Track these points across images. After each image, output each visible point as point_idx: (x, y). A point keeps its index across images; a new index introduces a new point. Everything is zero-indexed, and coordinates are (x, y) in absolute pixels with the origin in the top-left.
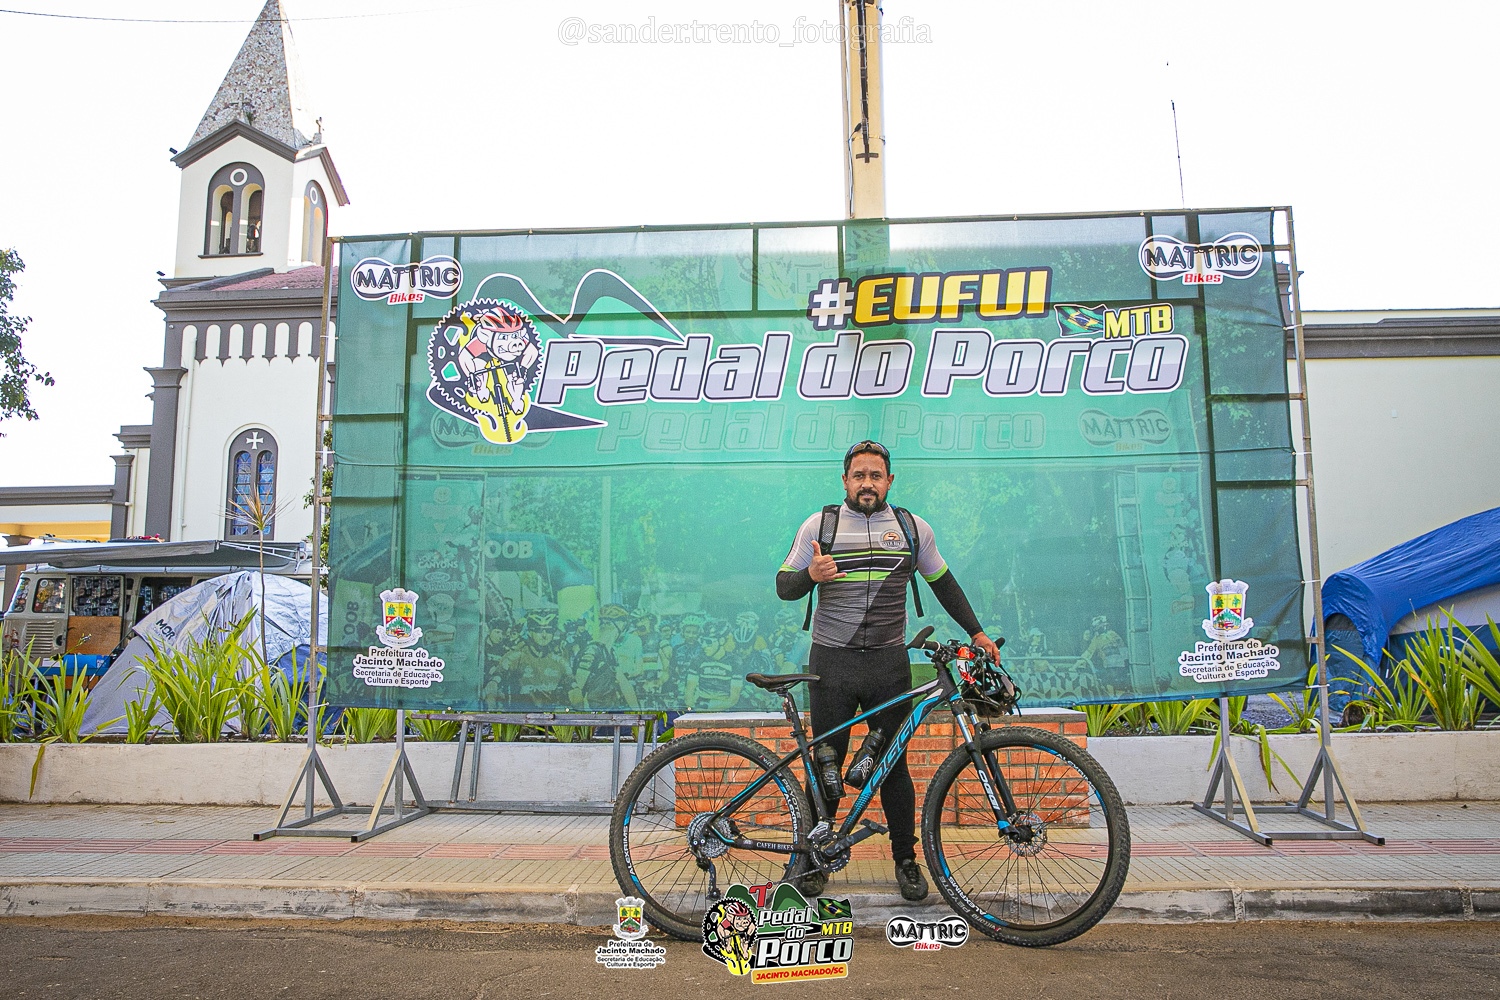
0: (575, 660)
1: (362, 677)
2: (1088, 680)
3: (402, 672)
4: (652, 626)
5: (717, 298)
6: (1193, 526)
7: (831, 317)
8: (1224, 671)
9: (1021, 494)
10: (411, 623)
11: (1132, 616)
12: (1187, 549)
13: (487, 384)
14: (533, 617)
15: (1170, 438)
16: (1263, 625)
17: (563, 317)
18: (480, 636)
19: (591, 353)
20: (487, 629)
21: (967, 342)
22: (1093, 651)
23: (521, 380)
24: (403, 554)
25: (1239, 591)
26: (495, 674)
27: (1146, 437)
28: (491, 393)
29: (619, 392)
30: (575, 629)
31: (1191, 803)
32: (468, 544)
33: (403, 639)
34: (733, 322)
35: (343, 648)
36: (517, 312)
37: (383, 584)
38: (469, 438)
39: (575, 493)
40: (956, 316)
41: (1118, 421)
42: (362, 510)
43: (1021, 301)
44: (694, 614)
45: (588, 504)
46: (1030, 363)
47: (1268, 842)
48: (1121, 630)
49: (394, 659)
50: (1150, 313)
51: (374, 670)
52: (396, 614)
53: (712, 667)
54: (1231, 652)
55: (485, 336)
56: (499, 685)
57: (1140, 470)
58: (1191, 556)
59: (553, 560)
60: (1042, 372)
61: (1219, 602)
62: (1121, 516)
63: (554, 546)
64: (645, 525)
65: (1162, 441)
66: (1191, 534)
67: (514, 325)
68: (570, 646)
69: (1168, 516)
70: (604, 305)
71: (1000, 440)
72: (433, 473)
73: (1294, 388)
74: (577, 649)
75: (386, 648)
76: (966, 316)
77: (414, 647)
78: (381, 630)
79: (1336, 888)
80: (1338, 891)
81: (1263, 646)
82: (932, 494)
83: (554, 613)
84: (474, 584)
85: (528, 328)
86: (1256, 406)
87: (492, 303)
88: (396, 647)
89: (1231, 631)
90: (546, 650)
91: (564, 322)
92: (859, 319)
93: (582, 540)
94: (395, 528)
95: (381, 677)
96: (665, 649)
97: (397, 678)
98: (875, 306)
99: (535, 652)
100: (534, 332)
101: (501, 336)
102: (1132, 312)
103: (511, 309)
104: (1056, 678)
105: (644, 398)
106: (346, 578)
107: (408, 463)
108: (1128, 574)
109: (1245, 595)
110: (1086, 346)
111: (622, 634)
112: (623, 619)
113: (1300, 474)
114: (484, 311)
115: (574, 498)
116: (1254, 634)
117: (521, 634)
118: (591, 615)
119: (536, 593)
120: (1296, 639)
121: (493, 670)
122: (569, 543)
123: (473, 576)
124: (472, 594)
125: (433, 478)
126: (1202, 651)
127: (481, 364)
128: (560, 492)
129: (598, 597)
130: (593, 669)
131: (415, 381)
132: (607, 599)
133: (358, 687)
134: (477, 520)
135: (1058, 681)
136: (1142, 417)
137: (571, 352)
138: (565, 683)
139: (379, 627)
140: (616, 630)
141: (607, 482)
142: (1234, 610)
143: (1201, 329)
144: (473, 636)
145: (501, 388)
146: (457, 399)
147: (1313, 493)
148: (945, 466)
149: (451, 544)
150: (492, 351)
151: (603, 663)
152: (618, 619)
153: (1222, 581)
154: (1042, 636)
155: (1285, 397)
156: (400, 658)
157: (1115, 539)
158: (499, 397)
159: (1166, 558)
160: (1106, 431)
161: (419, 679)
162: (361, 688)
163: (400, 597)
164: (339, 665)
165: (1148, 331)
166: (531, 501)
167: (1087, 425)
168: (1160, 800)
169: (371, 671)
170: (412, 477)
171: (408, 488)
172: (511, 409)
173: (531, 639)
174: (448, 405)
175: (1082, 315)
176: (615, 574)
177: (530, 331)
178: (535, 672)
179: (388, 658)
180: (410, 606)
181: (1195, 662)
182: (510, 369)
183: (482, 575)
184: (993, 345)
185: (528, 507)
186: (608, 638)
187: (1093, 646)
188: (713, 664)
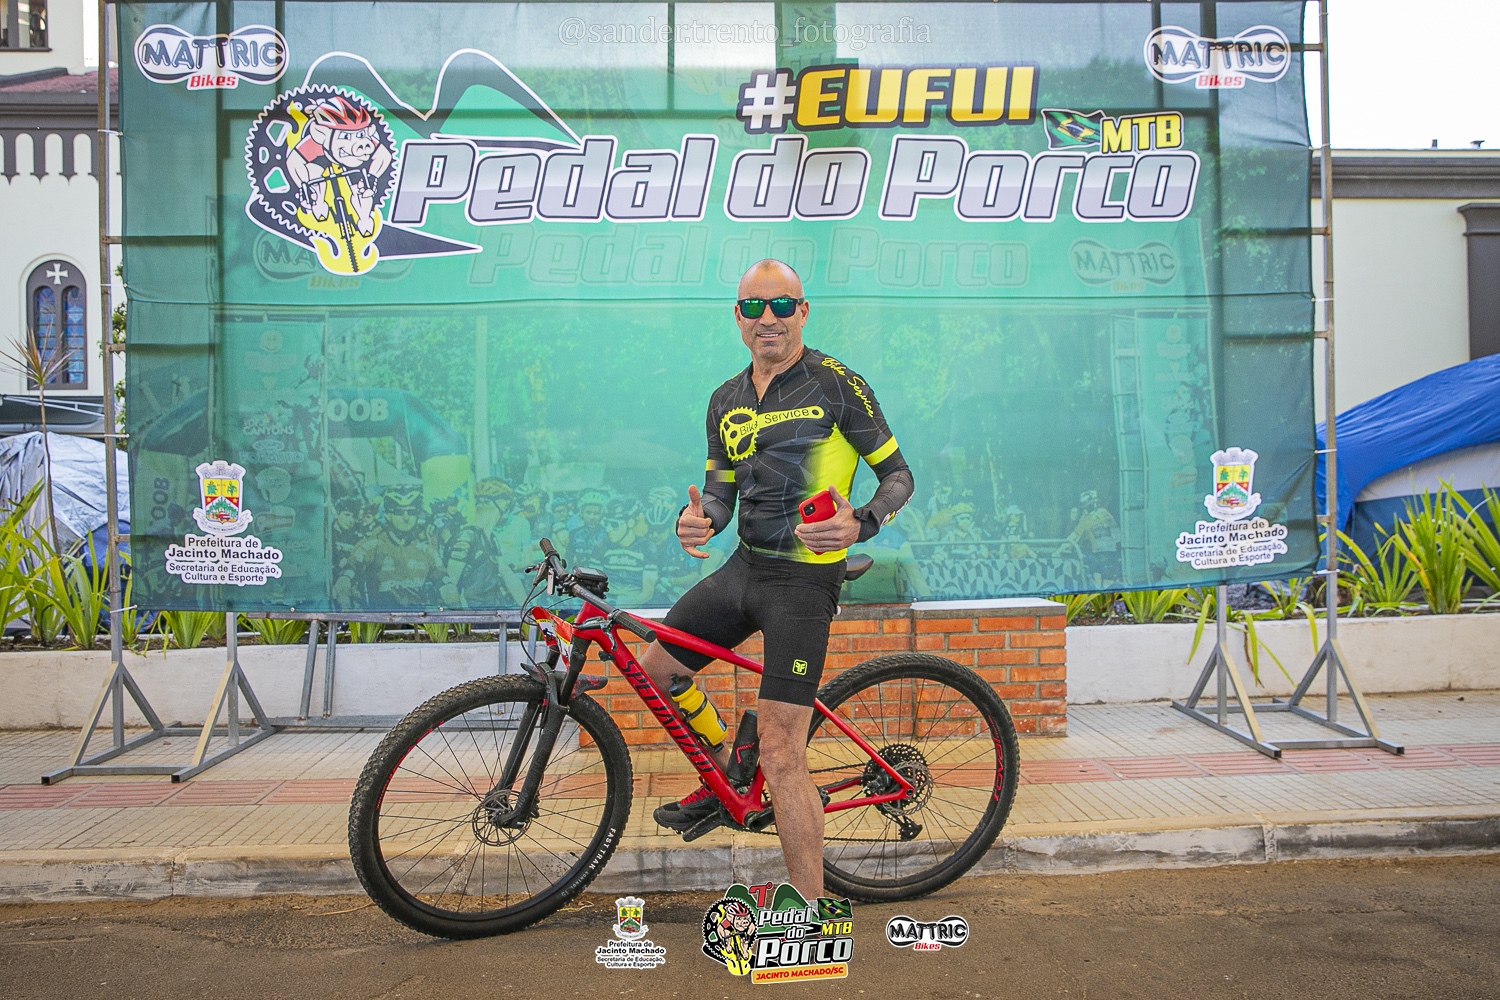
0: (446, 548)
1: (178, 573)
2: (1074, 568)
3: (229, 566)
4: (543, 506)
5: (623, 92)
6: (1200, 383)
7: (767, 118)
8: (1225, 556)
9: (1000, 341)
10: (237, 504)
11: (1127, 492)
12: (1193, 412)
13: (324, 196)
14: (392, 495)
15: (1175, 277)
16: (1270, 501)
17: (424, 112)
18: (326, 520)
19: (459, 158)
20: (334, 511)
21: (936, 153)
22: (1081, 534)
23: (369, 193)
24: (224, 417)
25: (1247, 461)
26: (347, 567)
27: (1148, 275)
28: (330, 209)
29: (496, 208)
30: (445, 510)
31: (1168, 700)
32: (306, 403)
33: (227, 525)
34: (643, 123)
35: (150, 536)
36: (363, 104)
37: (200, 456)
38: (303, 266)
39: (441, 337)
40: (922, 120)
41: (1117, 255)
42: (167, 361)
43: (1001, 106)
44: (595, 491)
45: (458, 351)
46: (1012, 181)
47: (1277, 755)
48: (1114, 509)
49: (218, 550)
50: (1155, 122)
51: (193, 564)
52: (218, 494)
53: (620, 556)
54: (1234, 533)
55: (321, 135)
56: (353, 581)
57: (1141, 315)
58: (1196, 420)
59: (413, 423)
60: (1026, 193)
61: (1224, 475)
62: (1117, 369)
63: (415, 405)
64: (532, 377)
65: (1168, 280)
66: (1197, 393)
67: (359, 121)
68: (438, 532)
69: (1171, 371)
70: (475, 97)
71: (975, 275)
72: (259, 313)
73: (1317, 222)
74: (447, 535)
75: (207, 536)
76: (934, 122)
77: (243, 535)
78: (199, 514)
79: (1379, 820)
80: (1382, 823)
81: (1270, 526)
82: (892, 341)
83: (417, 489)
84: (315, 455)
85: (378, 125)
86: (1274, 242)
87: (329, 91)
88: (221, 535)
89: (1236, 509)
90: (409, 537)
91: (425, 118)
92: (802, 121)
93: (450, 398)
94: (211, 383)
95: (203, 573)
96: (561, 534)
97: (223, 573)
98: (823, 105)
99: (397, 540)
100: (386, 130)
101: (343, 135)
102: (1135, 121)
103: (355, 99)
104: (1037, 565)
105: (529, 217)
106: (151, 449)
107: (226, 301)
108: (1123, 440)
109: (1253, 467)
110: (1079, 161)
111: (505, 516)
112: (504, 496)
113: (1320, 325)
114: (319, 101)
115: (440, 344)
116: (1260, 512)
117: (377, 516)
118: (464, 491)
119: (394, 465)
120: (1306, 517)
121: (343, 562)
122: (435, 402)
123: (313, 444)
124: (314, 468)
125: (259, 319)
126: (1204, 532)
127: (316, 171)
128: (422, 336)
129: (473, 468)
130: (469, 559)
131: (232, 192)
132: (484, 471)
133: (173, 587)
134: (315, 373)
135: (1039, 569)
136: (1143, 251)
137: (434, 157)
138: (434, 577)
139: (196, 510)
140: (497, 510)
141: (482, 325)
142: (1241, 484)
143: (1213, 146)
144: (317, 520)
145: (343, 202)
146: (286, 216)
147: (1333, 347)
148: (908, 306)
149: (283, 404)
150: (331, 154)
151: (480, 552)
152: (497, 498)
153: (1229, 450)
154: (1021, 515)
155: (1307, 232)
156: (226, 549)
157: (1110, 398)
158: (340, 214)
159: (1168, 422)
160: (1102, 266)
161: (251, 574)
162: (177, 587)
163: (220, 471)
164: (146, 558)
165: (1153, 145)
166: (385, 348)
167: (1079, 258)
168: (1134, 698)
169: (186, 564)
170: (232, 318)
171: (228, 332)
172: (357, 229)
173: (390, 523)
174: (274, 225)
175: (1075, 122)
176: (494, 440)
177: (380, 129)
178: (397, 564)
179: (210, 549)
180: (235, 483)
181: (1195, 545)
182: (355, 179)
183: (325, 442)
184: (967, 157)
185: (381, 356)
186: (487, 520)
187: (1080, 529)
188: (620, 552)
